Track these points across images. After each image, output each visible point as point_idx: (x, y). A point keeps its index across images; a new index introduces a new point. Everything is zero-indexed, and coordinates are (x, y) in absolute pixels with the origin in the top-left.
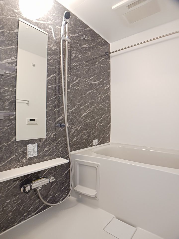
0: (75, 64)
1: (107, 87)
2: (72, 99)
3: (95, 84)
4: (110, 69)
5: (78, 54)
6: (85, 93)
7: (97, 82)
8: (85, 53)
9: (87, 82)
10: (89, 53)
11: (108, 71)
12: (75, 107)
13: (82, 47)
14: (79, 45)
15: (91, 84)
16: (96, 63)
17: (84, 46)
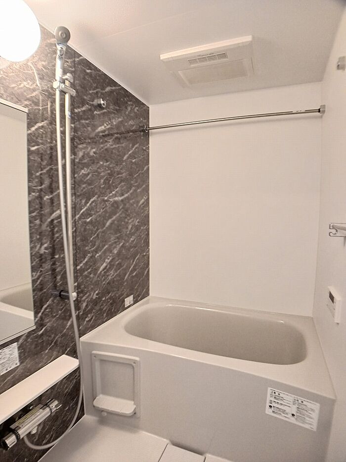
0: (83, 171)
1: (143, 200)
2: (79, 244)
3: (122, 201)
4: (148, 163)
5: (89, 148)
6: (104, 225)
7: (126, 195)
8: (102, 143)
9: (107, 201)
10: (110, 141)
11: (145, 169)
12: (85, 258)
13: (97, 131)
14: (92, 128)
15: (116, 202)
16: (123, 158)
17: (100, 128)
